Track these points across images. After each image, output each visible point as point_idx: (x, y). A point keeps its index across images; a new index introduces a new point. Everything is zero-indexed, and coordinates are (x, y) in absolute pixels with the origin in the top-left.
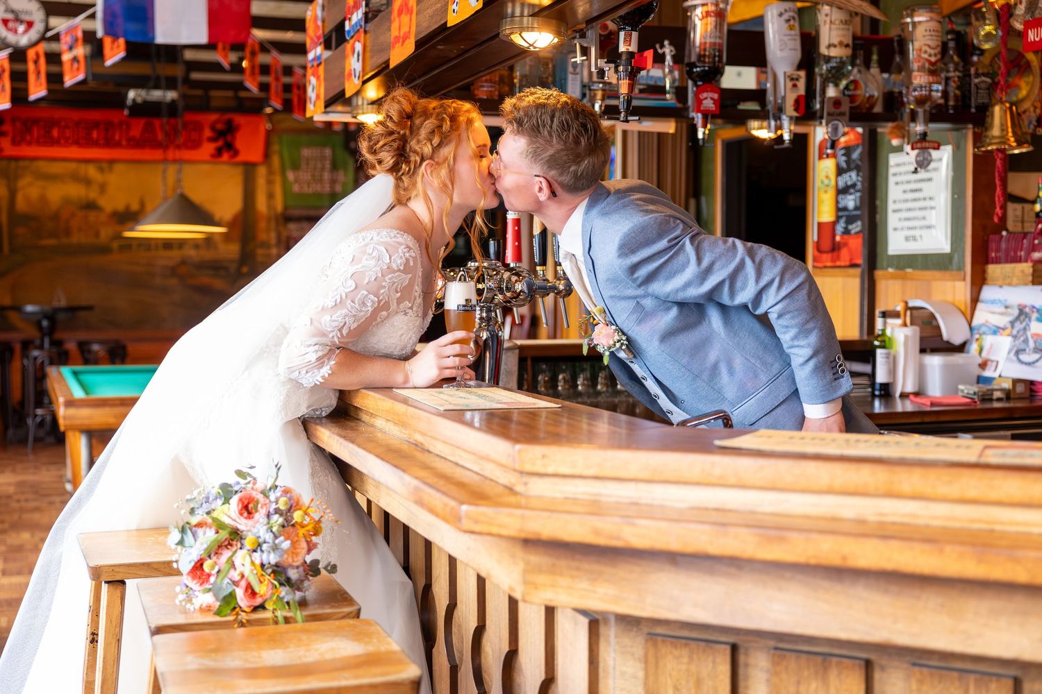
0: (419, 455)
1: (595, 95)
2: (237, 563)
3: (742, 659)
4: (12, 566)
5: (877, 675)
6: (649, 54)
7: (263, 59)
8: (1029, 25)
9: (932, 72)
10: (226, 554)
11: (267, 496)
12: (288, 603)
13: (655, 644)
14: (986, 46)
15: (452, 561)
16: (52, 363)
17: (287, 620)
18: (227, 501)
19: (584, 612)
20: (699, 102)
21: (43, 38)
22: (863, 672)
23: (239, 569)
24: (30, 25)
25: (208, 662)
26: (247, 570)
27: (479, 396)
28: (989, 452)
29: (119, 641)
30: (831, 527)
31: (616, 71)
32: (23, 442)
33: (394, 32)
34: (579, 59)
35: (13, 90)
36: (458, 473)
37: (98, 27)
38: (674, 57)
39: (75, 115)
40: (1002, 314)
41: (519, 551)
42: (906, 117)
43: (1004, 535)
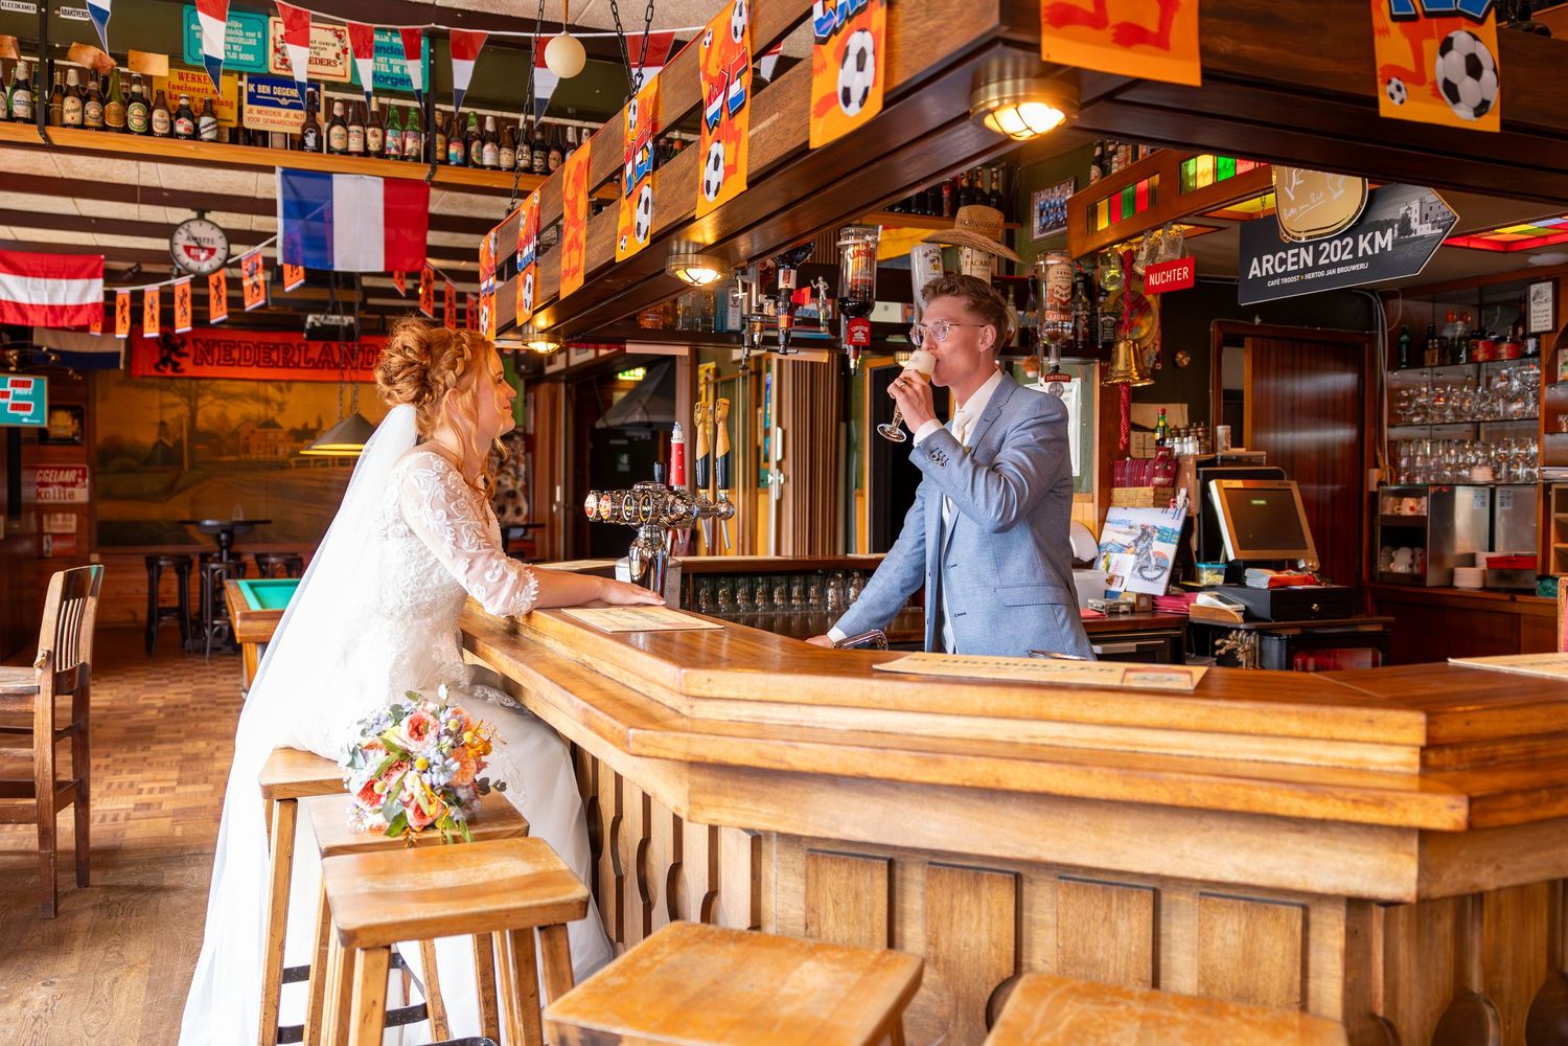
0: (586, 674)
1: (754, 327)
2: (408, 783)
3: (898, 872)
4: (188, 775)
5: (1026, 888)
6: (807, 291)
7: (438, 286)
8: (1150, 270)
9: (1063, 311)
10: (397, 776)
11: (436, 717)
12: (458, 822)
13: (815, 860)
14: (1112, 288)
15: (618, 779)
16: (229, 577)
17: (456, 840)
18: (398, 722)
19: (747, 830)
20: (851, 334)
21: (225, 265)
22: (1013, 885)
23: (409, 790)
24: (212, 252)
25: (379, 886)
26: (417, 791)
27: (645, 616)
28: (1131, 675)
29: (290, 858)
30: (984, 749)
31: (776, 306)
32: (201, 651)
33: (565, 266)
34: (740, 295)
35: (194, 312)
36: (625, 694)
37: (278, 254)
38: (826, 292)
39: (257, 337)
40: (1126, 534)
41: (685, 773)
42: (1040, 351)
43: (1146, 756)
